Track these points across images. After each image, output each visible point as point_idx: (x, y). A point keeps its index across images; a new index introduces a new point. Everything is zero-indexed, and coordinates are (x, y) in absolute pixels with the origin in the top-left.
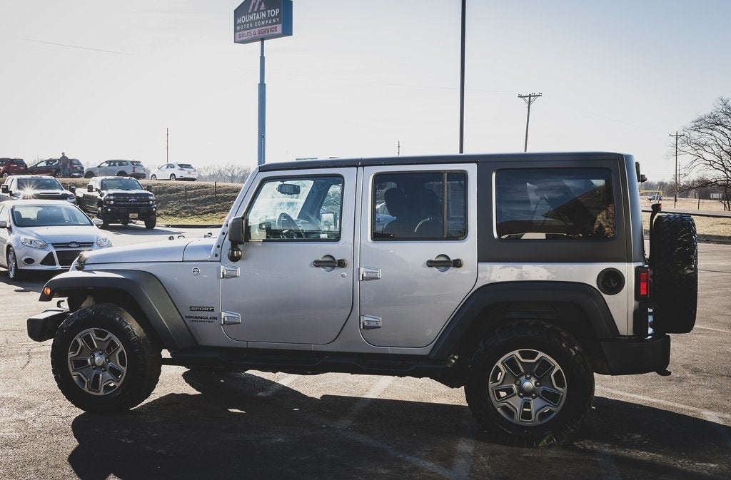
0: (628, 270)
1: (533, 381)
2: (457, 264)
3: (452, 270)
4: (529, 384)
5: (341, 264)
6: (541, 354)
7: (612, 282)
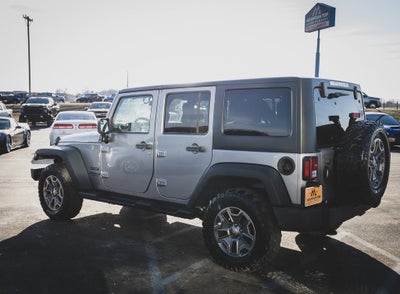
0: (298, 159)
1: (238, 228)
2: (201, 150)
3: (199, 153)
4: (236, 230)
5: (148, 147)
6: (241, 211)
7: (287, 166)
